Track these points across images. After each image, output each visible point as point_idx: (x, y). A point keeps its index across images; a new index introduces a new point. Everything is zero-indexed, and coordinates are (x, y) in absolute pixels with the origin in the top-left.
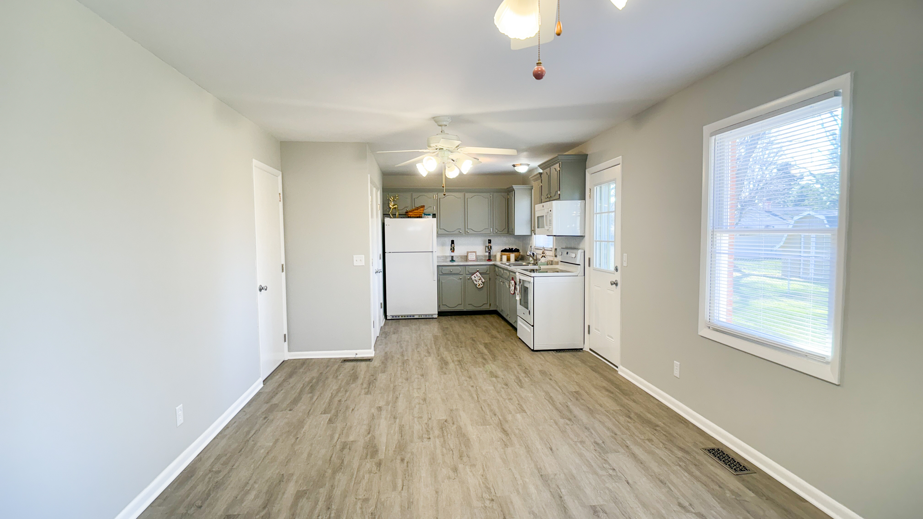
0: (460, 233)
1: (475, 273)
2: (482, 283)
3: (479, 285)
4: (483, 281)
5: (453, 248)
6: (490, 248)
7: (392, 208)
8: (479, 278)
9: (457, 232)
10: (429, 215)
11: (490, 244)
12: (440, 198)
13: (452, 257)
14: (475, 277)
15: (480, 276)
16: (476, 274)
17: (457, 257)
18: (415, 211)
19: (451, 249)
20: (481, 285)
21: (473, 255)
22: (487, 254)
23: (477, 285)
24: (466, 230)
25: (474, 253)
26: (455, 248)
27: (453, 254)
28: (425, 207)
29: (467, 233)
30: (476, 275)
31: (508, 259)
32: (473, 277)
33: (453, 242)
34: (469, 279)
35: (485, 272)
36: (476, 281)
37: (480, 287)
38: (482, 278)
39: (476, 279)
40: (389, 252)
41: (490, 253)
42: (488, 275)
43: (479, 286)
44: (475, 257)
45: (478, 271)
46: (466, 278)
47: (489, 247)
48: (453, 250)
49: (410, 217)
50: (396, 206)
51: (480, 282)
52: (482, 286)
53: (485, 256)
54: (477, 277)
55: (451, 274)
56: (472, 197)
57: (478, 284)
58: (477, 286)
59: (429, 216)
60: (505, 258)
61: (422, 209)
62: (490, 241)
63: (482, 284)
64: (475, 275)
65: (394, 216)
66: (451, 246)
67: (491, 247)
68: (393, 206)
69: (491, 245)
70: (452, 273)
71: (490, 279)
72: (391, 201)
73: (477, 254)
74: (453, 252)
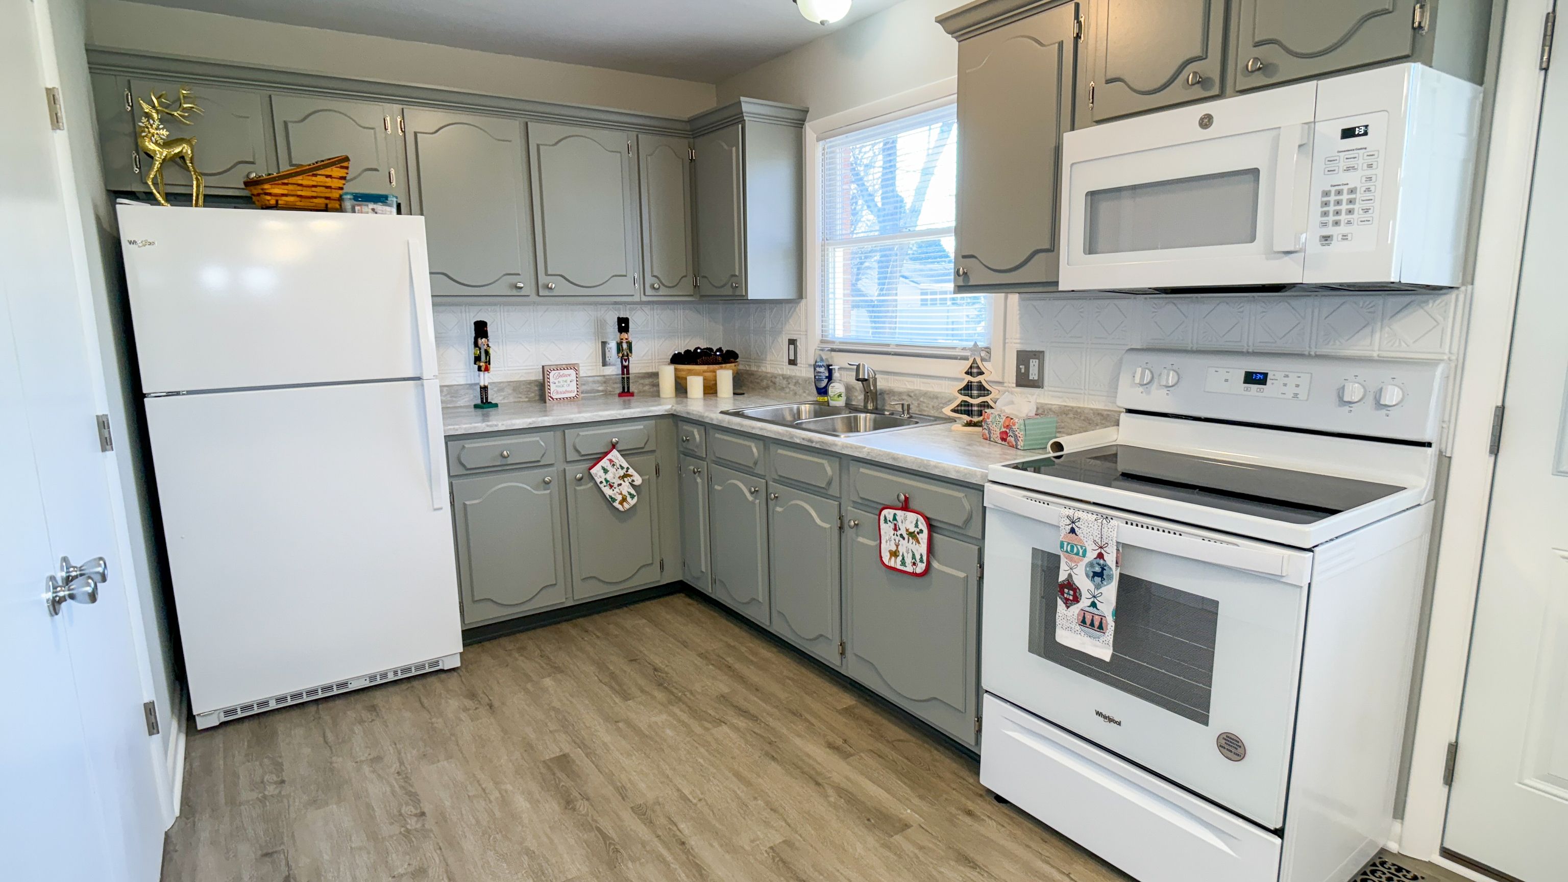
0: (515, 292)
1: (606, 454)
2: (633, 492)
3: (624, 500)
4: (638, 480)
5: (487, 353)
6: (625, 351)
7: (159, 158)
8: (622, 473)
9: (502, 288)
10: (381, 199)
11: (624, 335)
12: (416, 134)
13: (484, 389)
14: (606, 471)
15: (625, 465)
16: (609, 456)
17: (500, 386)
18: (299, 180)
19: (477, 359)
20: (629, 499)
21: (569, 379)
22: (614, 370)
23: (614, 500)
24: (543, 279)
25: (572, 372)
26: (491, 351)
27: (485, 379)
28: (351, 164)
29: (547, 293)
30: (611, 461)
31: (710, 390)
32: (597, 471)
33: (481, 329)
34: (581, 479)
35: (642, 445)
36: (611, 487)
37: (626, 506)
38: (631, 471)
39: (609, 477)
40: (169, 394)
41: (625, 369)
42: (651, 457)
43: (621, 503)
44: (573, 387)
45: (614, 446)
46: (569, 477)
47: (625, 346)
48: (482, 361)
49: (276, 207)
50: (186, 149)
51: (626, 488)
52: (632, 502)
53: (606, 380)
54: (612, 470)
55: (504, 466)
56: (557, 143)
57: (619, 498)
58: (616, 504)
59: (379, 207)
60: (695, 385)
61: (336, 172)
62: (623, 325)
63: (632, 496)
64: (605, 463)
65: (180, 199)
66: (476, 344)
67: (630, 345)
68: (167, 144)
69: (631, 336)
70: (510, 461)
71: (657, 472)
72: (148, 116)
73: (582, 374)
74: (487, 369)
